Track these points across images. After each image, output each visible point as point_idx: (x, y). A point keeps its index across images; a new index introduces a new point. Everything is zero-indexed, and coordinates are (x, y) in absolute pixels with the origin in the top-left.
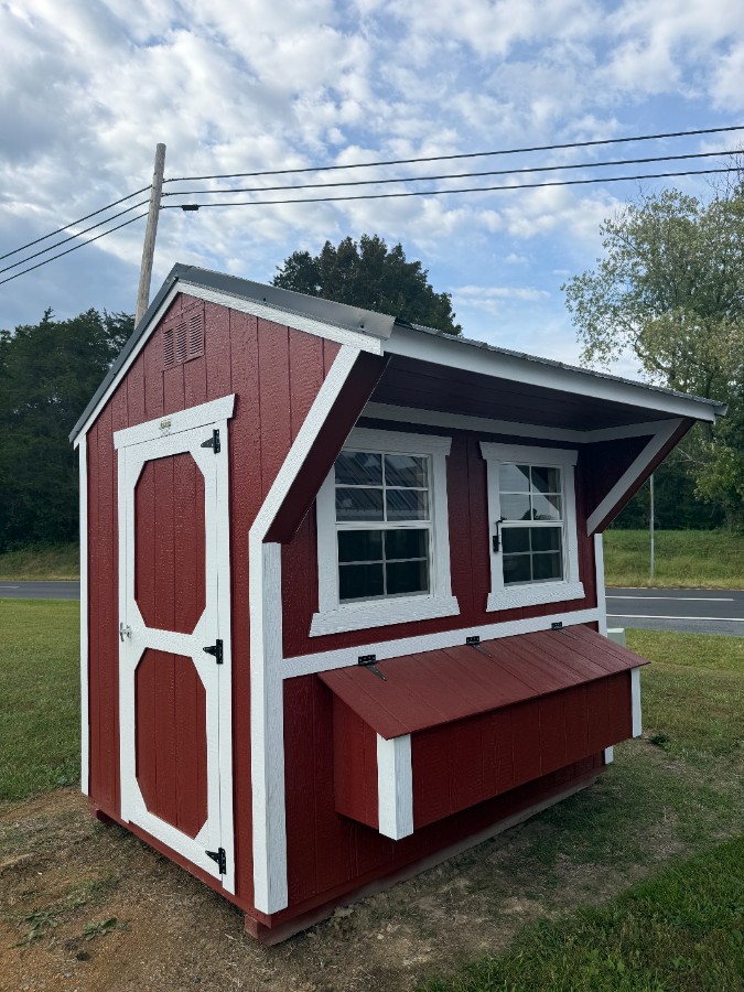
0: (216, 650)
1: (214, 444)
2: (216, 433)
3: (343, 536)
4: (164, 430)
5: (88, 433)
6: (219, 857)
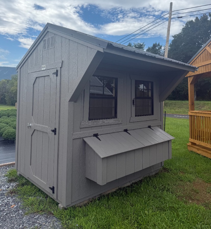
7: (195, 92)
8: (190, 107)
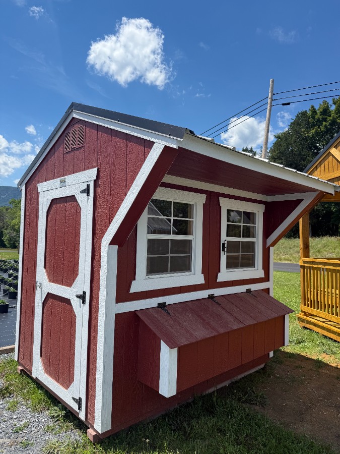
0: (82, 297)
1: (87, 191)
2: (88, 186)
3: (150, 242)
4: (63, 184)
5: (26, 184)
6: (79, 401)
7: (309, 226)
8: (301, 251)
